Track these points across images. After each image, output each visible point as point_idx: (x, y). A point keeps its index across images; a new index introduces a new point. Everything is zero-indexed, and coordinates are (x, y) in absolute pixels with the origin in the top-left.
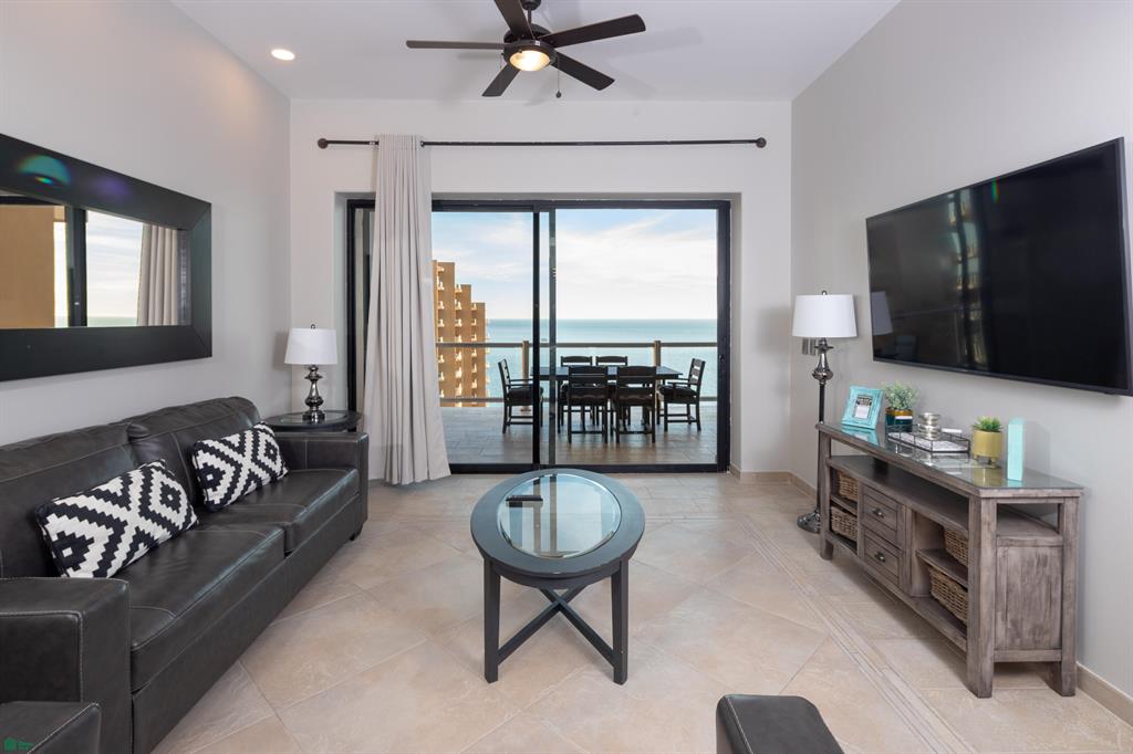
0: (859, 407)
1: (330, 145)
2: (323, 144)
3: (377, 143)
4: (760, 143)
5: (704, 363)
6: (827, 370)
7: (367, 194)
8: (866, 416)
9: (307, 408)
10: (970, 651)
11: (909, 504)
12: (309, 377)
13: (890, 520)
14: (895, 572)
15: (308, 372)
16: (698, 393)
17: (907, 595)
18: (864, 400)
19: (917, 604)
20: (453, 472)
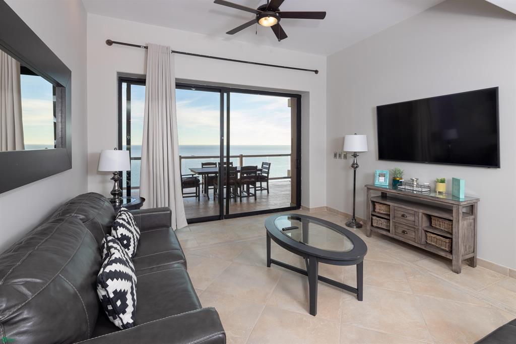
0: (380, 178)
1: (113, 44)
2: (109, 43)
3: (146, 48)
4: (316, 72)
5: (270, 164)
6: (357, 164)
7: (142, 75)
8: (384, 181)
9: (112, 197)
10: (454, 259)
11: (421, 211)
12: (113, 178)
13: (411, 218)
14: (414, 237)
15: (113, 176)
16: (268, 177)
17: (421, 244)
18: (381, 175)
19: (425, 247)
20: (188, 223)
